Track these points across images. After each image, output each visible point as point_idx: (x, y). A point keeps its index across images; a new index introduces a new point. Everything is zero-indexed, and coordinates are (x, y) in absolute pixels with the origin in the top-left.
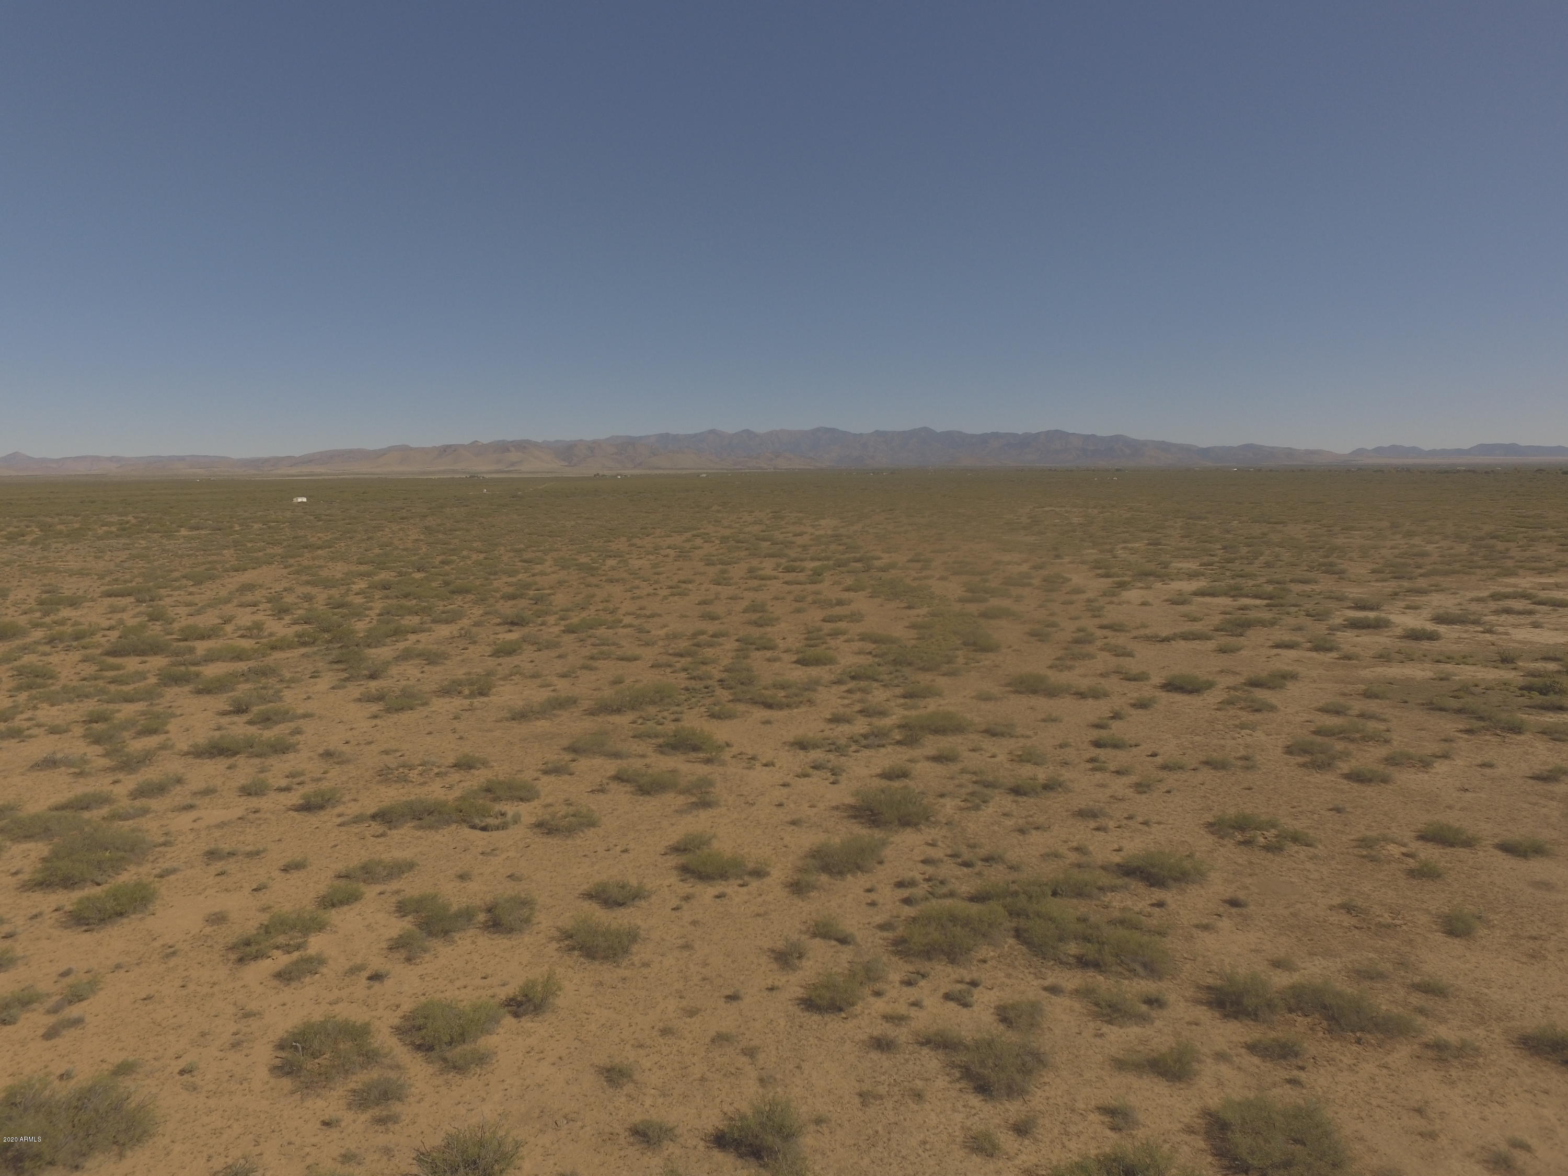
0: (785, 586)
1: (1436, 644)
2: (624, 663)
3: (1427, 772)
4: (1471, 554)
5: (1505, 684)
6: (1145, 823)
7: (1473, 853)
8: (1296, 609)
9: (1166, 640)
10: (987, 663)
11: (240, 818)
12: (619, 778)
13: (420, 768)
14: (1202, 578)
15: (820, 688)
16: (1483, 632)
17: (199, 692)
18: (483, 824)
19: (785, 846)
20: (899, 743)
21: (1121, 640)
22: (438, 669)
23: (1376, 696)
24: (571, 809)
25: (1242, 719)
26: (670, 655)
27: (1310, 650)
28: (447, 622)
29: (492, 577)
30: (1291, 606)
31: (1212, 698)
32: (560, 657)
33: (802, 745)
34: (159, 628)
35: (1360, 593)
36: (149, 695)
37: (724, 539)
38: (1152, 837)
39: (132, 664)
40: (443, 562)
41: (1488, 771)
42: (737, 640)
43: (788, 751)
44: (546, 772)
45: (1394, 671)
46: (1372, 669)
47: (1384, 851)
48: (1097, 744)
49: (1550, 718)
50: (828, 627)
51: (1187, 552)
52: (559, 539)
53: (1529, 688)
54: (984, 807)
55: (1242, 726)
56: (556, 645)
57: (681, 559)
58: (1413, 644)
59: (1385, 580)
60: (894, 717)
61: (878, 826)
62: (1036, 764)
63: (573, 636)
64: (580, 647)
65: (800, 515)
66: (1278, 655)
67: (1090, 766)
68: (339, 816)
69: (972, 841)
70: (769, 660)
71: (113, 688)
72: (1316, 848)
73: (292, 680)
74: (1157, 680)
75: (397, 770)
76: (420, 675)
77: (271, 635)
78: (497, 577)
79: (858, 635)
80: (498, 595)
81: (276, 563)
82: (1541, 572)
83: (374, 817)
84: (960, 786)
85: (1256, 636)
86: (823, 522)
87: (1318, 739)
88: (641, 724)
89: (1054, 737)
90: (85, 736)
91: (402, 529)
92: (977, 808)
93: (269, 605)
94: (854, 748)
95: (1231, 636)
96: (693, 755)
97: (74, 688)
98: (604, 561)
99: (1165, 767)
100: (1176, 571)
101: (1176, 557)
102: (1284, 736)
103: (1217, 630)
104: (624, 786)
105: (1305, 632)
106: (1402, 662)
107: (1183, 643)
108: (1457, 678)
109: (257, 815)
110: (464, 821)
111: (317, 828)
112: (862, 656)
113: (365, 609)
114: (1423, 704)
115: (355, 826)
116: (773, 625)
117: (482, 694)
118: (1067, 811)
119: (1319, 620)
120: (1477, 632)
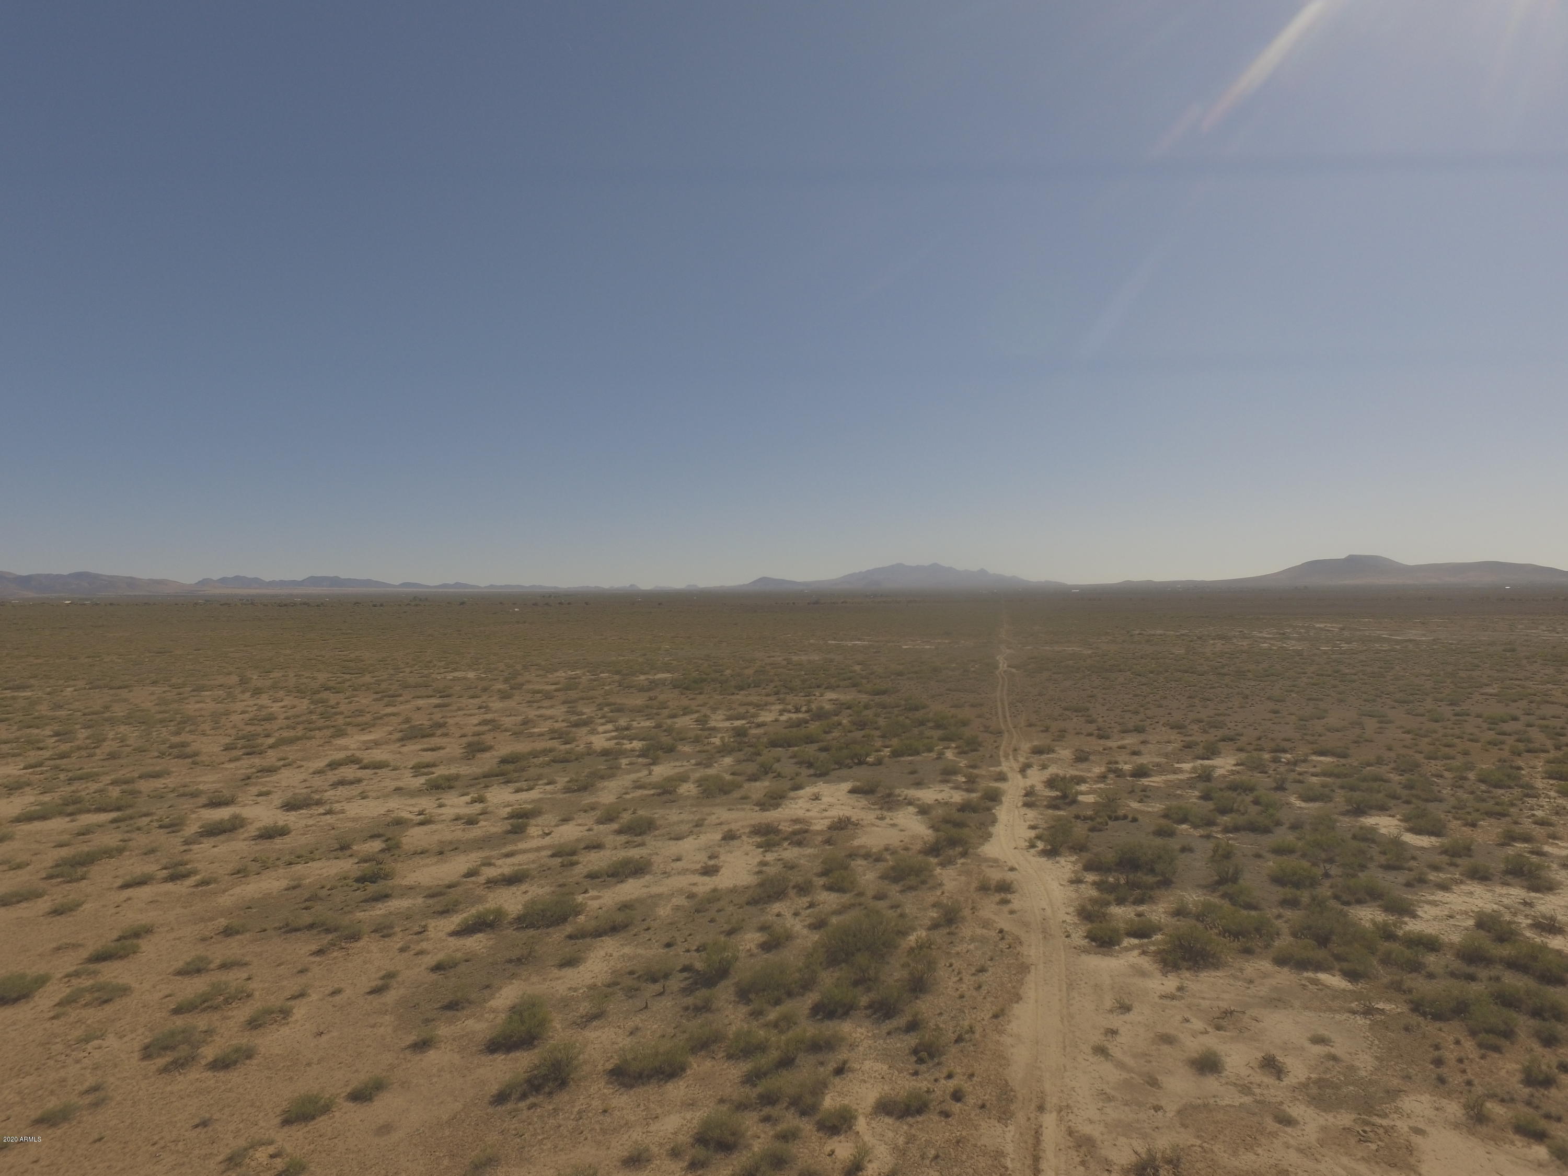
1: (287, 839)
3: (287, 1024)
5: (345, 878)
7: (330, 1119)
8: (148, 819)
16: (325, 814)
23: (238, 933)
25: (89, 1022)
27: (166, 880)
30: (140, 817)
31: (45, 1001)
35: (214, 782)
41: (337, 999)
45: (253, 888)
46: (231, 892)
47: (253, 1163)
49: (380, 910)
53: (361, 880)
55: (88, 1036)
58: (266, 845)
59: (237, 759)
66: (129, 899)
82: (364, 728)
85: (101, 876)
87: (179, 1022)
95: (69, 882)
102: (140, 1031)
103: (50, 877)
105: (159, 854)
106: (259, 873)
108: (308, 881)
119: (174, 832)
120: (320, 814)
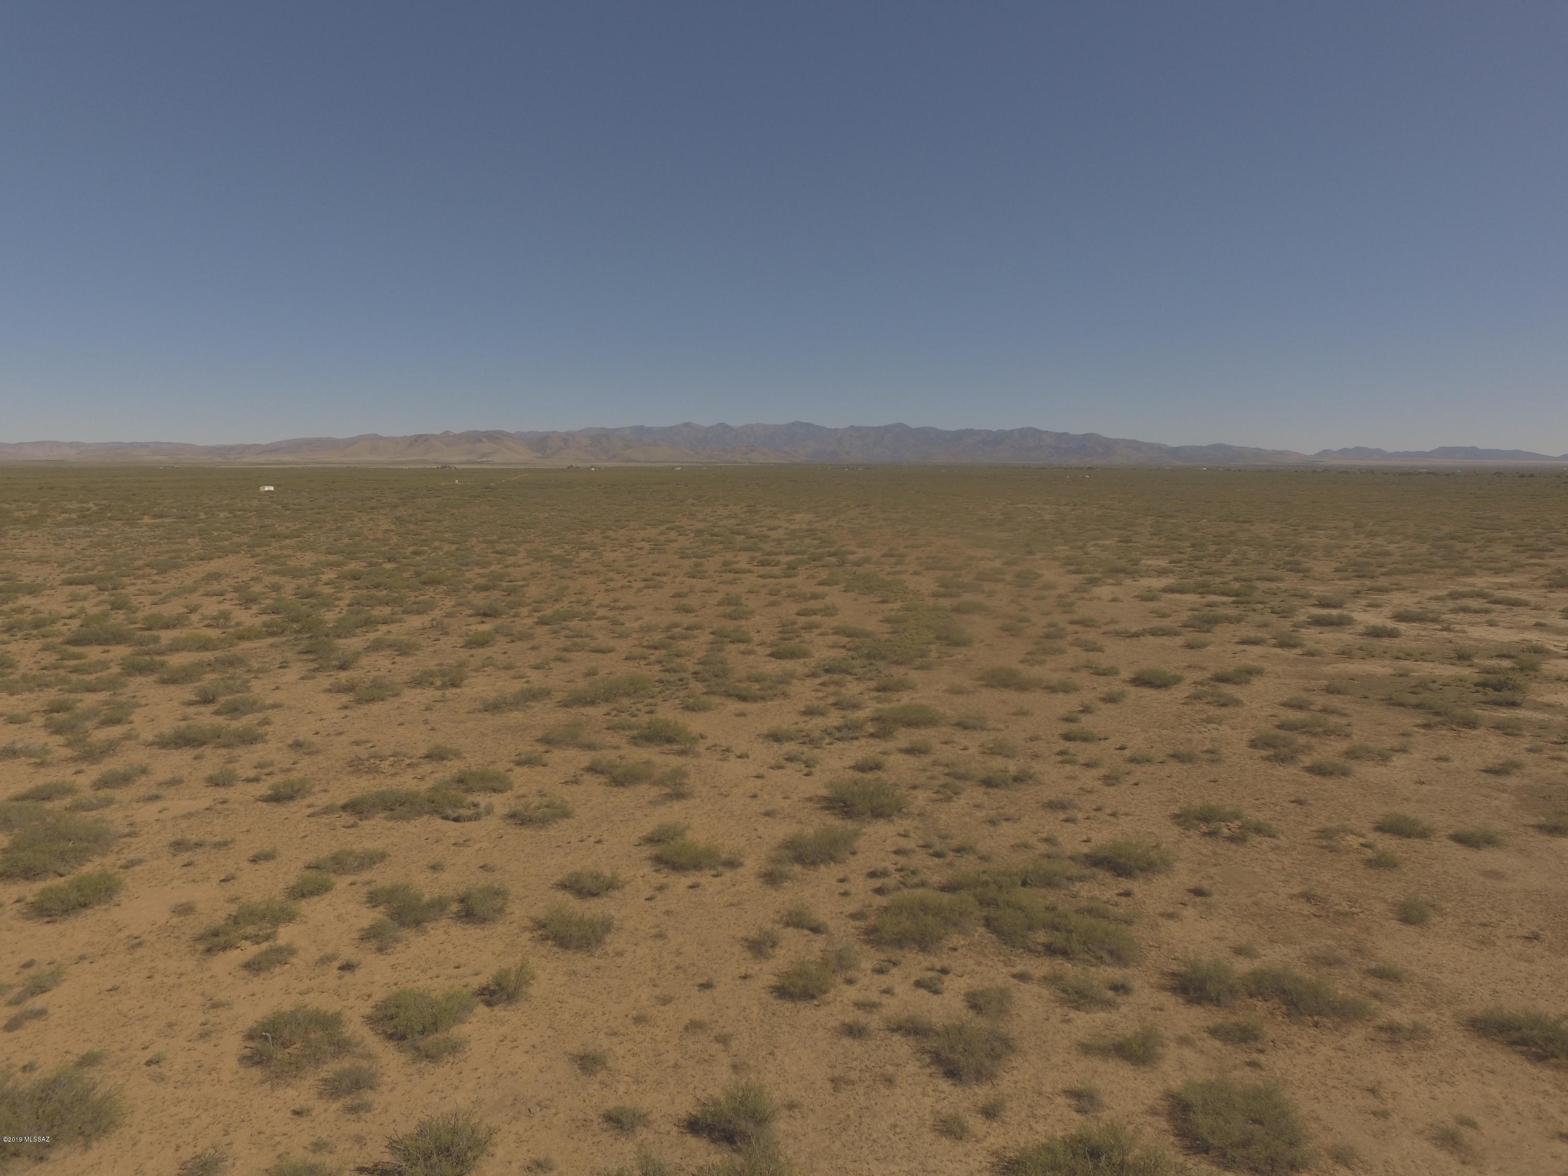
0: (759, 579)
1: (1396, 641)
2: (598, 655)
3: (1385, 766)
4: (1432, 554)
5: (1461, 681)
6: (1113, 815)
7: (1427, 844)
8: (1261, 606)
9: (1136, 635)
10: (959, 657)
11: (207, 809)
12: (592, 769)
13: (392, 759)
14: (1171, 575)
15: (794, 681)
16: (1442, 630)
17: (164, 682)
18: (456, 815)
19: (759, 837)
20: (872, 735)
21: (1091, 635)
22: (409, 660)
23: (1339, 692)
24: (545, 800)
25: (1210, 713)
26: (644, 647)
27: (1275, 646)
28: (419, 613)
29: (464, 568)
30: (1257, 603)
31: (1180, 692)
32: (533, 648)
33: (776, 737)
34: (122, 617)
35: (1324, 591)
36: (112, 684)
37: (699, 533)
38: (1120, 828)
39: (94, 653)
40: (414, 553)
41: (1444, 765)
42: (712, 633)
43: (762, 743)
44: (519, 764)
45: (1356, 667)
46: (1334, 665)
47: (1343, 842)
48: (1067, 737)
49: (1503, 714)
50: (802, 620)
51: (1157, 550)
52: (533, 530)
53: (1484, 685)
54: (955, 799)
55: (1209, 720)
56: (530, 637)
57: (655, 551)
58: (1375, 641)
59: (1347, 579)
60: (868, 710)
61: (851, 818)
62: (1007, 756)
63: (546, 628)
64: (553, 638)
65: (775, 509)
66: (1244, 651)
67: (1059, 758)
68: (309, 806)
69: (943, 832)
70: (743, 653)
71: (74, 677)
72: (1278, 839)
73: (260, 671)
74: (1126, 674)
75: (368, 761)
76: (391, 667)
77: (238, 624)
78: (468, 568)
79: (832, 629)
80: (470, 586)
81: (243, 552)
82: (1496, 572)
83: (344, 808)
84: (933, 778)
85: (1222, 633)
86: (798, 517)
87: (1282, 733)
88: (615, 716)
89: (1025, 730)
90: (45, 726)
91: (370, 520)
92: (949, 799)
93: (236, 595)
94: (827, 740)
95: (1199, 632)
96: (667, 747)
97: (34, 677)
98: (577, 553)
99: (1133, 760)
100: (1145, 568)
101: (1145, 554)
102: (1249, 730)
103: (1185, 626)
104: (598, 778)
105: (1270, 629)
106: (1364, 659)
107: (1151, 638)
108: (1416, 674)
109: (225, 806)
110: (437, 812)
111: (287, 818)
112: (836, 650)
113: (336, 600)
114: (1383, 700)
115: (325, 816)
116: (748, 619)
117: (453, 685)
118: (1037, 803)
119: (1284, 617)
120: (1435, 629)
